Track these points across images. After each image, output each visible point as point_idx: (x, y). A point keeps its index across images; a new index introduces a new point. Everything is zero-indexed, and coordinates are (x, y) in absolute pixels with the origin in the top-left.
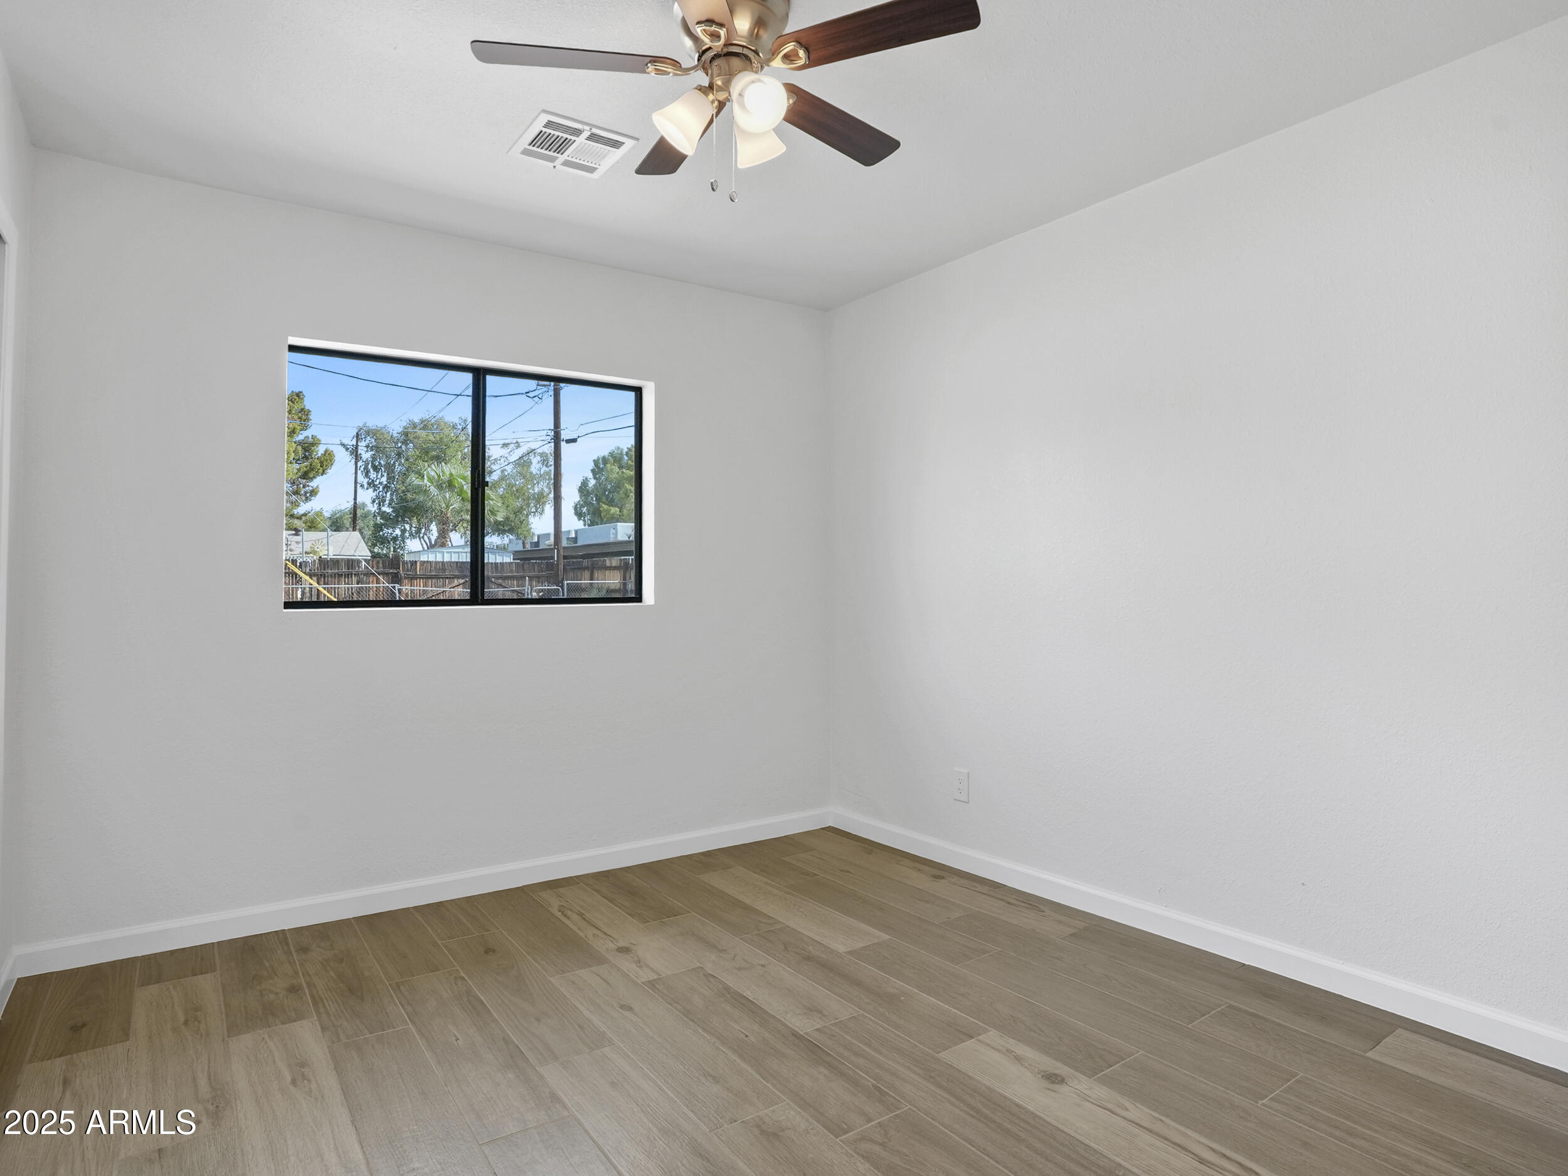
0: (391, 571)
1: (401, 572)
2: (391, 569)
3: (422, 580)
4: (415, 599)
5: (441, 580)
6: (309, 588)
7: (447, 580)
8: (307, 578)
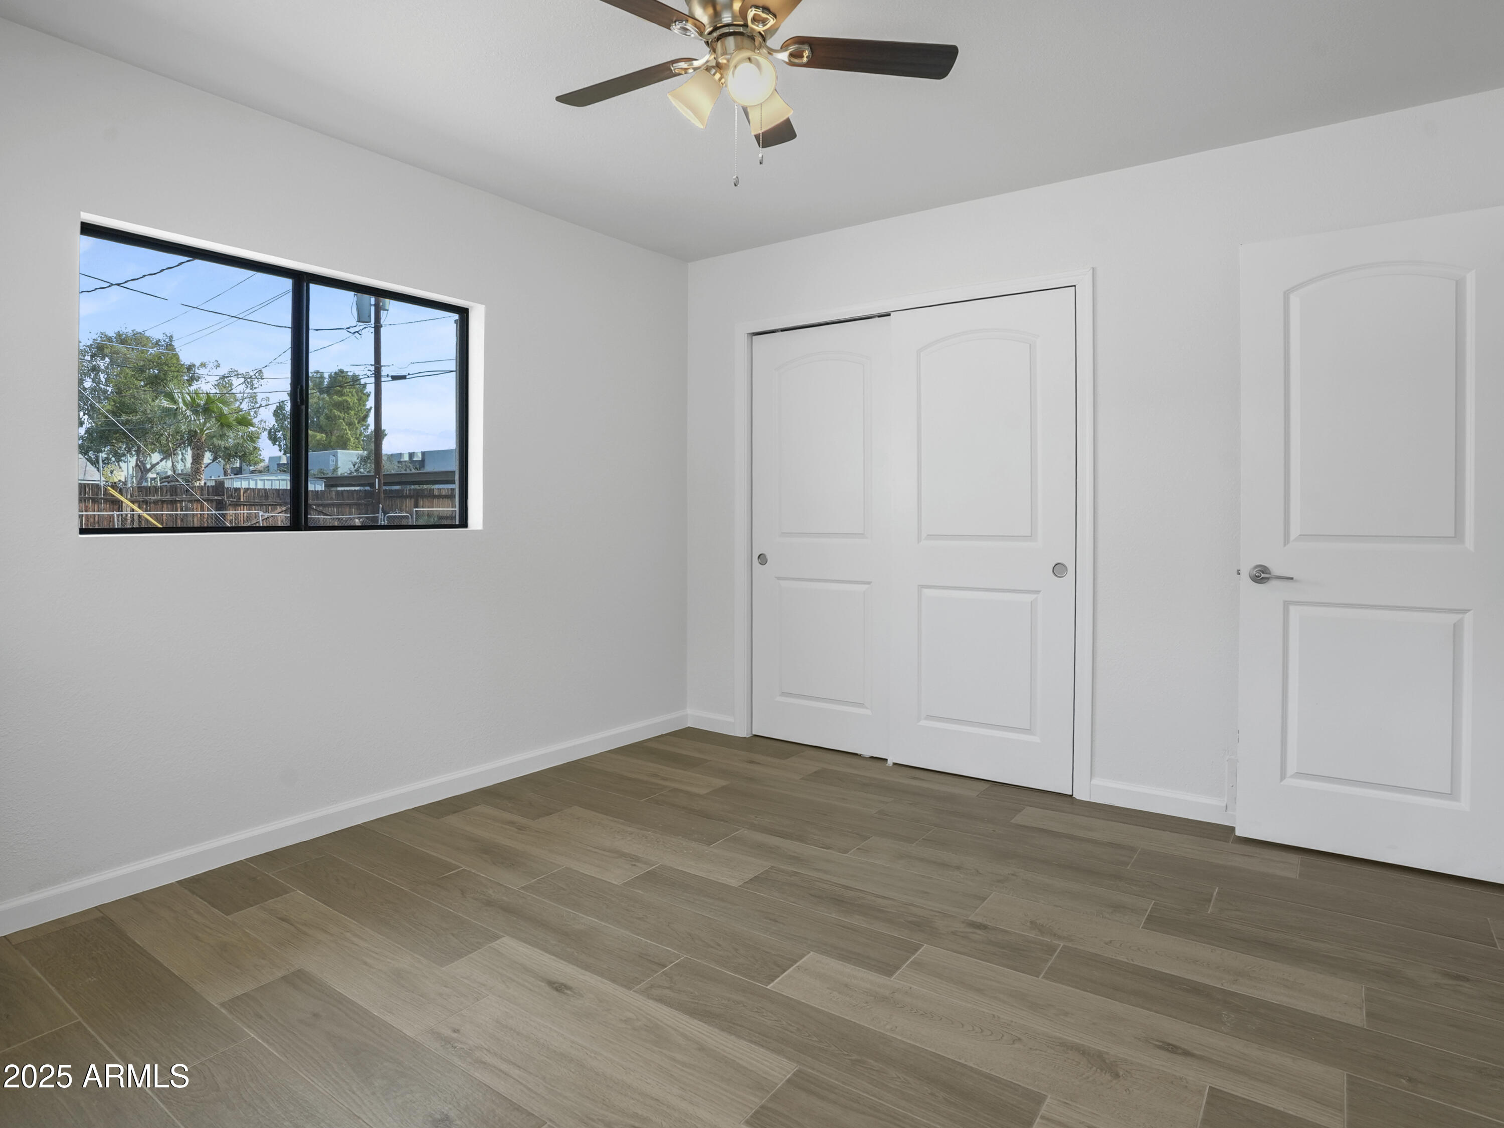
0: (216, 498)
1: (226, 499)
2: (216, 495)
3: (245, 507)
4: (240, 525)
5: (264, 507)
6: (131, 514)
7: (270, 507)
8: (129, 503)
